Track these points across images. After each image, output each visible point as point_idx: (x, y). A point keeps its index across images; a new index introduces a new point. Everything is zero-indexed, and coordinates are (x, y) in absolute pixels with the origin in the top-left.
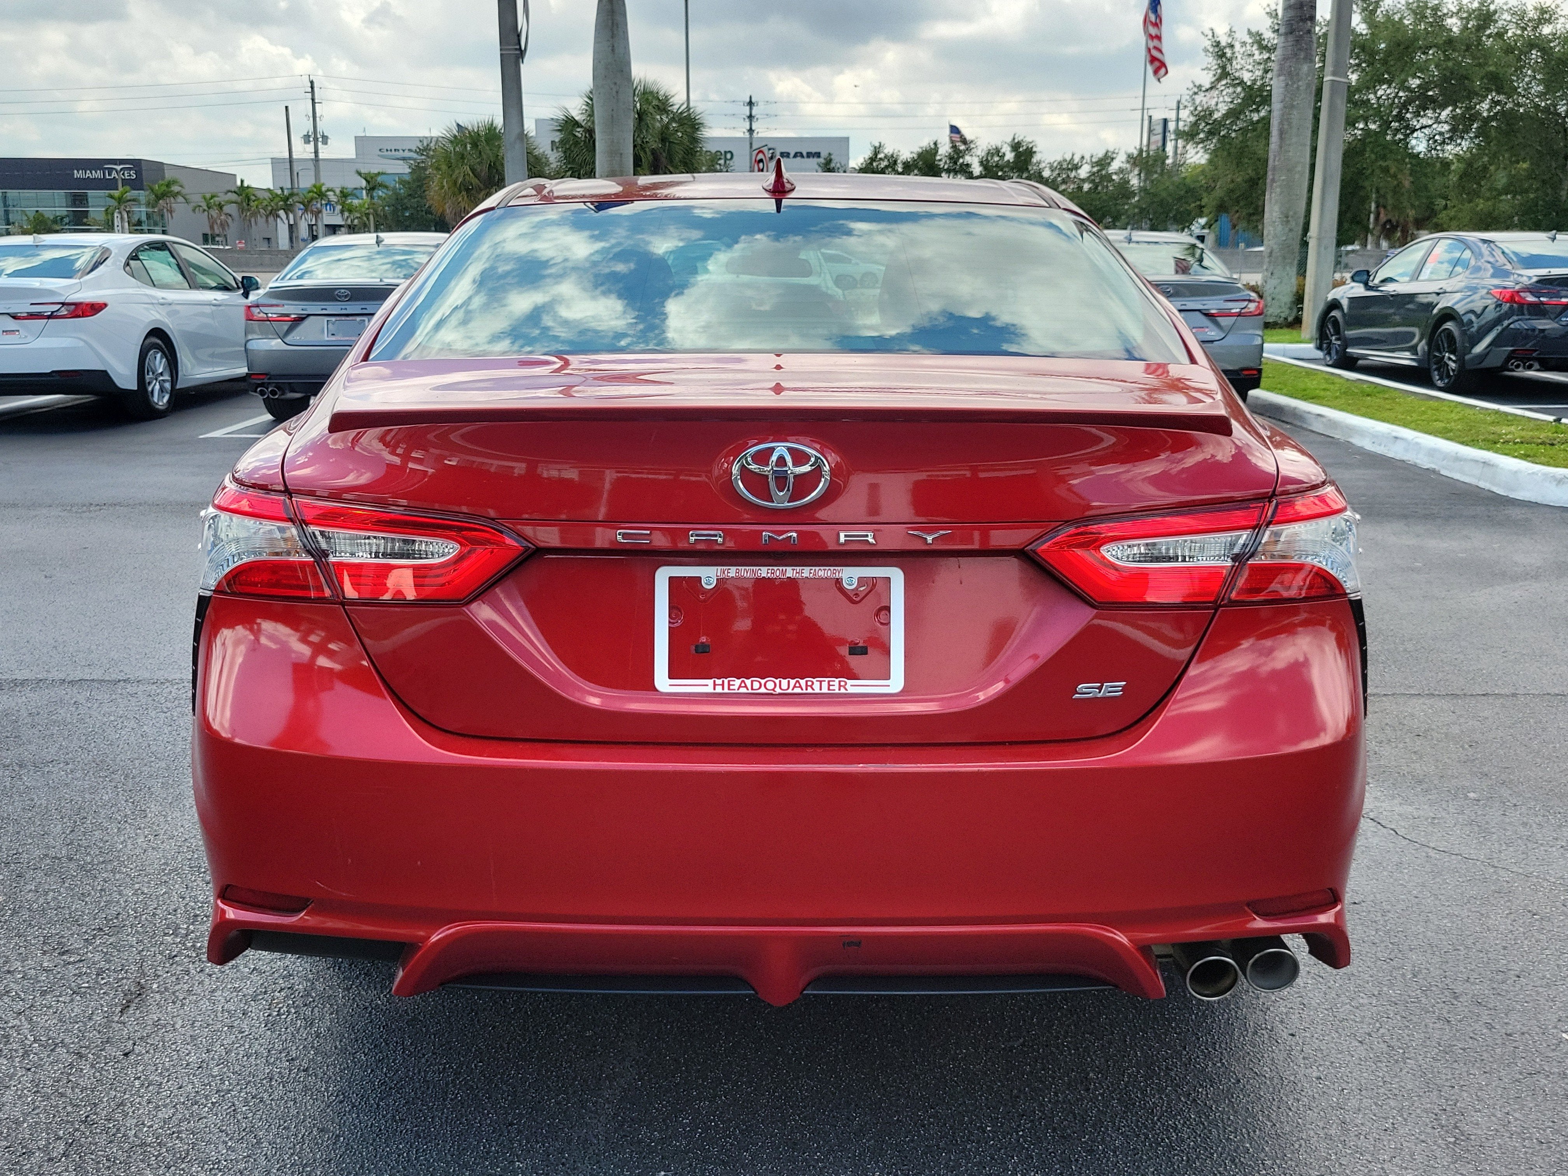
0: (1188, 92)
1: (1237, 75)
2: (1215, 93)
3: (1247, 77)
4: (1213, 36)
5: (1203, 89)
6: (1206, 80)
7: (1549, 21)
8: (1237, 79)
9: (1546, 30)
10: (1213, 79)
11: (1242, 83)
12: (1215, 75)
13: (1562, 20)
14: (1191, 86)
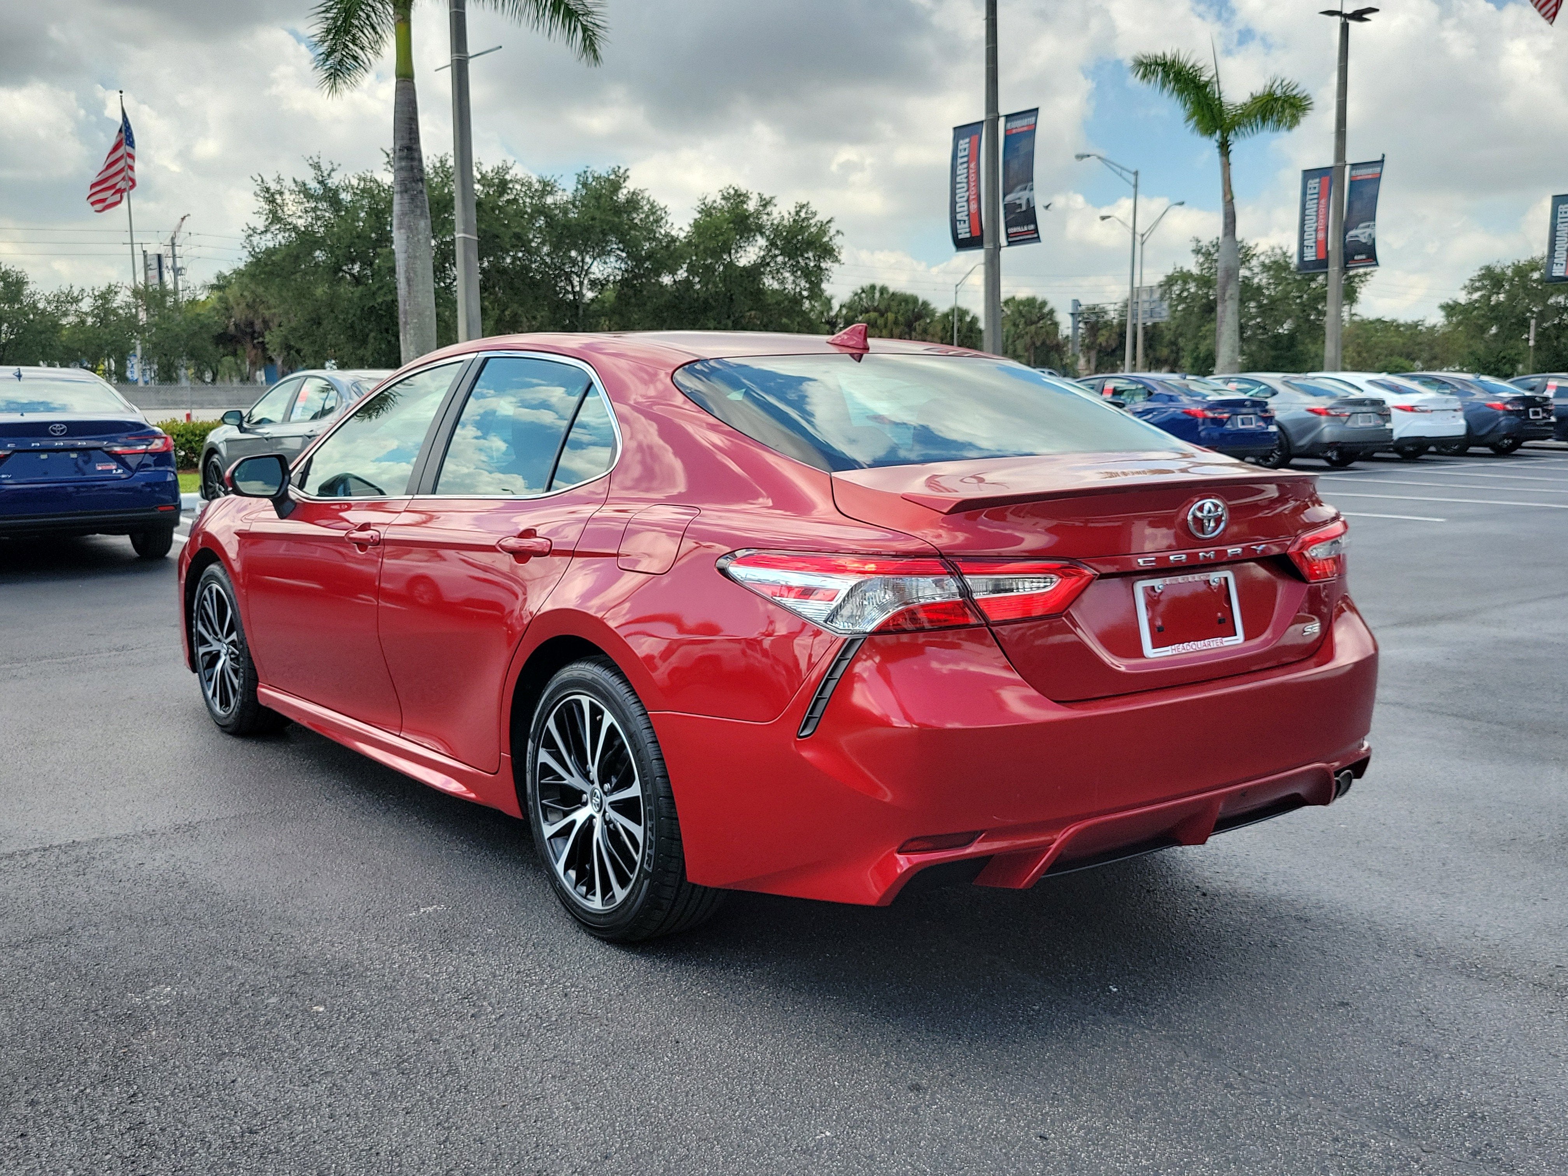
0: (244, 234)
1: (290, 220)
2: (269, 236)
3: (301, 223)
4: (262, 181)
5: (259, 231)
6: (260, 223)
7: (551, 193)
8: (290, 224)
9: (549, 200)
10: (267, 223)
11: (295, 228)
12: (267, 219)
13: (560, 193)
14: (246, 228)
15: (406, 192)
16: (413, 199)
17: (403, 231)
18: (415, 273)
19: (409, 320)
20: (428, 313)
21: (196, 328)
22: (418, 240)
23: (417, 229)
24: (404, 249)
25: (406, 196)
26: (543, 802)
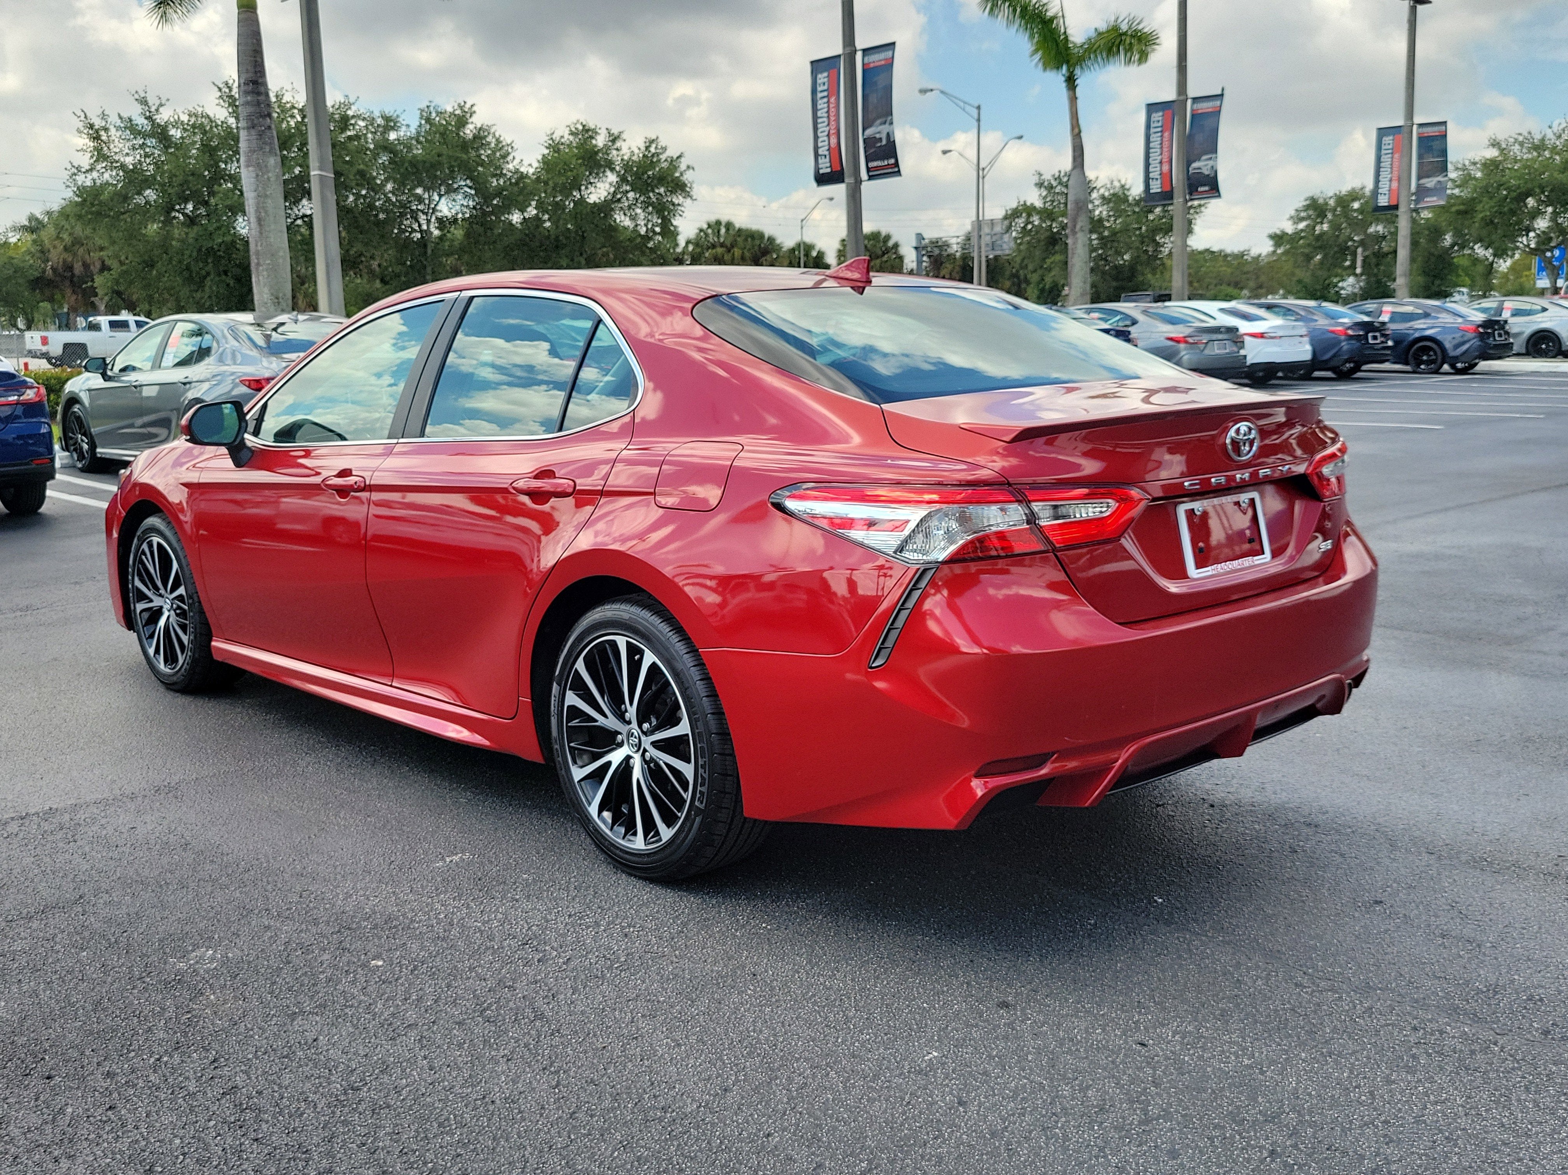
0: (67, 172)
1: (117, 158)
2: (95, 174)
3: (129, 161)
4: (86, 117)
5: (83, 170)
6: (85, 161)
7: (392, 128)
8: (117, 162)
9: (393, 136)
10: (92, 161)
11: (123, 167)
12: (92, 157)
13: (404, 128)
14: (69, 167)
15: (253, 128)
16: (261, 135)
17: (251, 169)
18: (266, 212)
19: (261, 262)
20: (281, 254)
21: (11, 272)
22: (268, 179)
23: (266, 166)
24: (253, 188)
25: (253, 132)
26: (572, 744)
